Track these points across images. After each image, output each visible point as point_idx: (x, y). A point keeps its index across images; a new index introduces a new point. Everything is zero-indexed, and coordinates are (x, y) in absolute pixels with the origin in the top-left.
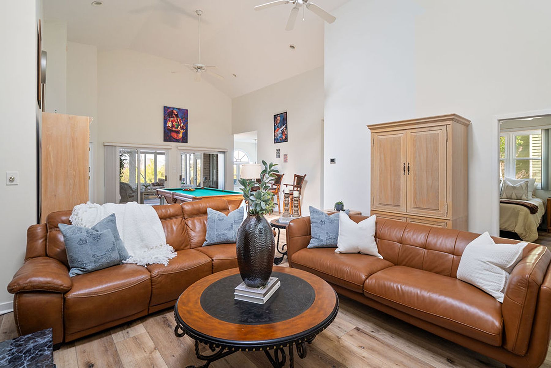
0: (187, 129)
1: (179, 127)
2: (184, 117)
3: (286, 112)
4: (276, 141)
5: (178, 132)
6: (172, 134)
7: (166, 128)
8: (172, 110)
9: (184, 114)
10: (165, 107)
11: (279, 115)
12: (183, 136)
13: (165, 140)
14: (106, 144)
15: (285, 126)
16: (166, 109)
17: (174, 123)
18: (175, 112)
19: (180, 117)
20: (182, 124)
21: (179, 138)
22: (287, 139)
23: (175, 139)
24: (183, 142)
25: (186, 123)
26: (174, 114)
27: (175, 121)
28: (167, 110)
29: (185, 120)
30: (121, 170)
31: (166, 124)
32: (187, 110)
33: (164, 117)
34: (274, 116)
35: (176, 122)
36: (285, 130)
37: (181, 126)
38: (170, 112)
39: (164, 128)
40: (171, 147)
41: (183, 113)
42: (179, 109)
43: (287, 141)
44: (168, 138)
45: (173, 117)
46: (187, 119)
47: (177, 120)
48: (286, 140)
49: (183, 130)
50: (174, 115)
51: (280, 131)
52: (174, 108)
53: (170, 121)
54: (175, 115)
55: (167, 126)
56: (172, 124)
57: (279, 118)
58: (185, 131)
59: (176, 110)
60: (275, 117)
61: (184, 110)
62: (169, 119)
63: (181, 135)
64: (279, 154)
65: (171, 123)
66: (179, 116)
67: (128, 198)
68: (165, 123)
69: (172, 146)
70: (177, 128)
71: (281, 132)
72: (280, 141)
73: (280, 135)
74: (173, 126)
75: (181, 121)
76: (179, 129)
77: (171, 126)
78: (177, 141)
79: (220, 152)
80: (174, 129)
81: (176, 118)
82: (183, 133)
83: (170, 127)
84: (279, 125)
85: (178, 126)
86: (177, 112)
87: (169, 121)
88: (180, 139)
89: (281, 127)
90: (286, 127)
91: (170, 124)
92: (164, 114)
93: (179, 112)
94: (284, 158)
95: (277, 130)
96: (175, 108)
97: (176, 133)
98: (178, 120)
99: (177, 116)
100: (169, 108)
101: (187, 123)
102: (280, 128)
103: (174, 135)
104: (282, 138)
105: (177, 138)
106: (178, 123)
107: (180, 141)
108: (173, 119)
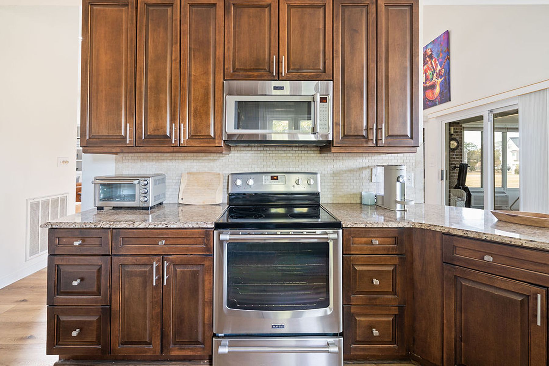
1: (435, 74)
5: (434, 86)
6: (426, 95)
9: (441, 46)
12: (441, 90)
17: (429, 73)
18: (429, 51)
21: (435, 97)
24: (441, 102)
26: (428, 56)
37: (438, 71)
41: (438, 46)
42: (434, 42)
45: (427, 63)
49: (441, 78)
50: (427, 59)
52: (427, 46)
63: (437, 90)
70: (432, 79)
75: (437, 62)
76: (435, 78)
80: (428, 84)
81: (430, 62)
85: (433, 75)
86: (431, 50)
93: (432, 48)
98: (433, 64)
99: (431, 57)
103: (429, 95)
105: (432, 98)
106: (432, 70)
107: (437, 102)
108: (426, 67)
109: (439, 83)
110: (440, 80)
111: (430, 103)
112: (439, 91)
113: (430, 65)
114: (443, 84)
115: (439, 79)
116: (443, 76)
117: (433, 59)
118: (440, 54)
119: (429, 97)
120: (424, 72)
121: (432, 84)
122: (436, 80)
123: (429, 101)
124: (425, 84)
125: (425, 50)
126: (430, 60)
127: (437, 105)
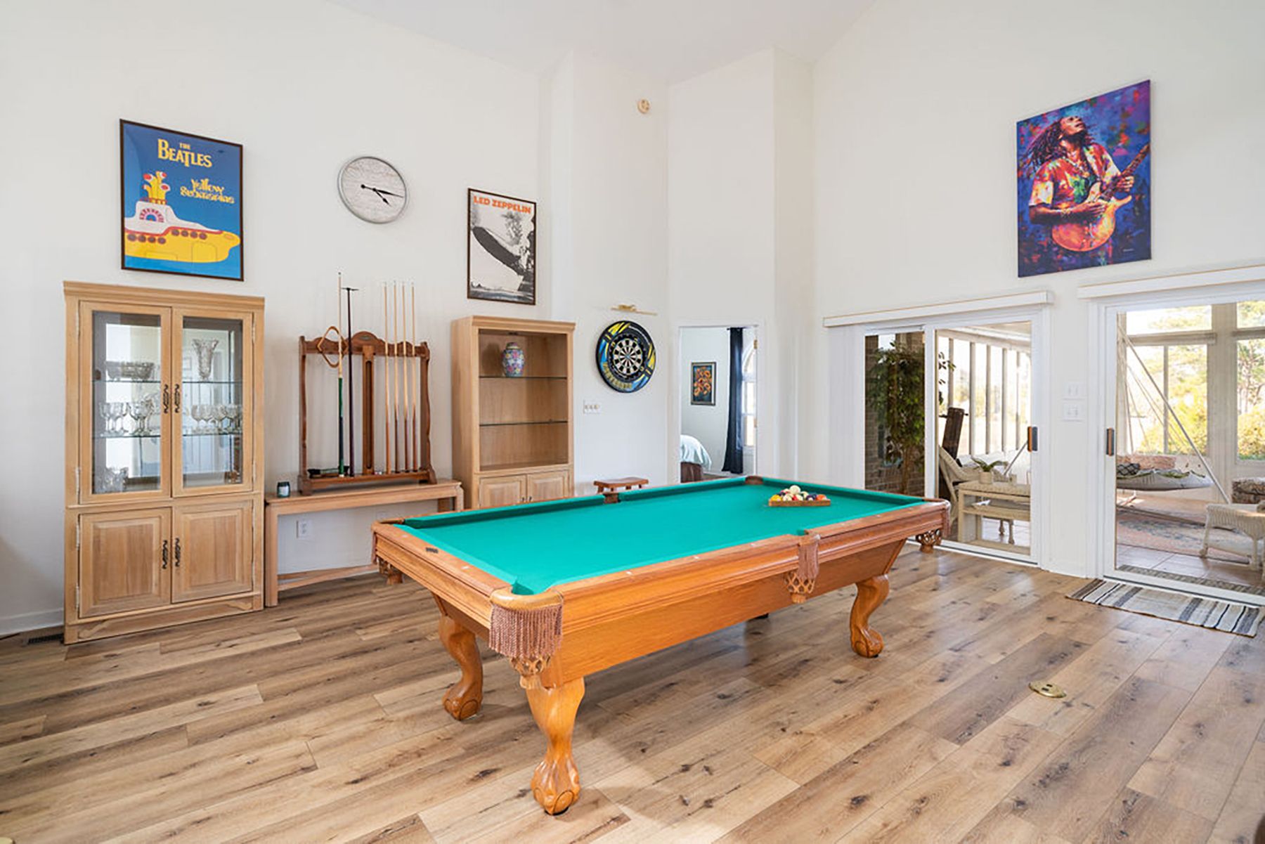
0: (1143, 187)
1: (1096, 187)
2: (1127, 130)
5: (1089, 217)
6: (1056, 236)
7: (1026, 218)
8: (1057, 124)
9: (1127, 116)
10: (1022, 125)
12: (1116, 230)
14: (827, 323)
16: (1029, 128)
17: (1069, 180)
18: (1073, 124)
19: (1097, 139)
20: (1113, 170)
21: (1095, 244)
23: (1075, 254)
25: (1137, 157)
26: (1067, 138)
27: (1070, 168)
28: (1031, 135)
29: (1135, 142)
31: (1029, 196)
32: (1147, 85)
35: (1075, 173)
37: (1108, 180)
38: (1043, 136)
39: (1021, 215)
42: (1092, 102)
45: (1062, 154)
46: (1146, 131)
47: (1084, 159)
49: (1119, 199)
50: (1064, 143)
52: (1062, 112)
53: (1048, 177)
54: (1072, 138)
55: (1034, 202)
56: (1056, 185)
58: (1129, 200)
59: (1073, 113)
61: (1128, 90)
63: (1105, 227)
65: (1051, 185)
66: (1094, 133)
68: (1024, 190)
69: (1051, 291)
70: (1085, 198)
74: (1060, 195)
75: (1107, 156)
76: (1094, 197)
77: (1049, 201)
80: (1064, 208)
81: (1075, 153)
82: (1117, 213)
83: (1044, 205)
85: (1087, 188)
86: (1082, 123)
87: (1042, 179)
88: (1098, 249)
91: (1043, 193)
93: (1088, 118)
96: (1068, 108)
97: (1080, 223)
98: (1090, 158)
99: (1080, 140)
100: (1039, 120)
101: (1147, 155)
103: (1069, 237)
105: (1081, 248)
106: (1086, 174)
107: (1099, 257)
108: (1059, 165)
109: (1110, 209)
110: (1114, 203)
111: (1071, 259)
112: (1112, 230)
113: (1075, 161)
114: (1126, 212)
115: (1113, 199)
116: (1128, 194)
117: (1091, 148)
118: (1118, 136)
119: (1070, 243)
120: (1051, 176)
121: (1084, 211)
122: (1101, 201)
123: (1067, 253)
124: (1052, 208)
125: (1056, 120)
126: (1075, 149)
127: (1099, 265)
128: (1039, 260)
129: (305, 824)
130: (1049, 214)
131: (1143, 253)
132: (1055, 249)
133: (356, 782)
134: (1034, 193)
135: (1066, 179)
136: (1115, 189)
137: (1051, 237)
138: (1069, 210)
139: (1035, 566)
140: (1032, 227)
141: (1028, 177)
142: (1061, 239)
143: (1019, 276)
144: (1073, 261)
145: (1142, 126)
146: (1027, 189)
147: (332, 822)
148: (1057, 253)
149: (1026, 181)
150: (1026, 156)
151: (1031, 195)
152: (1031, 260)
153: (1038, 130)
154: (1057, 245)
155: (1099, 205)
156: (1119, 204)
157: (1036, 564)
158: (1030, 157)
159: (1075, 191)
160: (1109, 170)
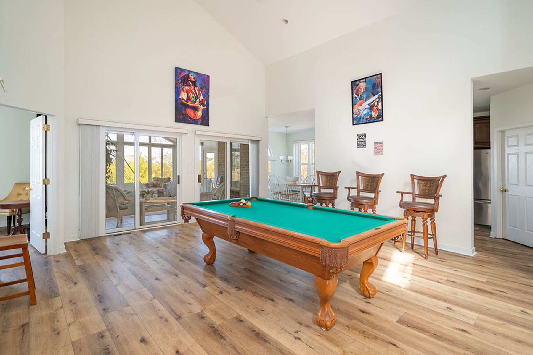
0: (208, 105)
1: (198, 100)
2: (205, 87)
3: (381, 74)
4: (357, 121)
5: (195, 109)
6: (187, 111)
7: (179, 102)
8: (188, 75)
9: (205, 83)
10: (177, 69)
11: (362, 81)
12: (202, 115)
13: (177, 120)
14: (81, 122)
15: (377, 96)
16: (178, 71)
17: (191, 95)
19: (198, 86)
20: (202, 98)
21: (198, 118)
22: (382, 116)
23: (192, 119)
24: (202, 124)
25: (207, 95)
26: (190, 81)
27: (191, 91)
28: (180, 74)
29: (206, 91)
30: (108, 167)
32: (208, 76)
33: (176, 84)
34: (352, 82)
35: (193, 93)
36: (378, 102)
37: (201, 100)
38: (184, 77)
39: (176, 100)
40: (186, 132)
41: (203, 80)
42: (197, 74)
43: (382, 120)
44: (181, 117)
45: (189, 86)
46: (208, 90)
47: (195, 90)
48: (380, 118)
49: (203, 106)
50: (190, 82)
51: (366, 105)
53: (185, 91)
54: (192, 82)
55: (180, 98)
56: (188, 95)
57: (363, 85)
58: (205, 107)
59: (192, 74)
60: (354, 83)
61: (204, 75)
62: (183, 87)
63: (200, 114)
64: (365, 141)
65: (186, 94)
66: (198, 84)
67: (119, 210)
68: (177, 93)
69: (188, 130)
70: (195, 102)
71: (368, 106)
72: (365, 121)
73: (366, 112)
74: (188, 99)
75: (200, 92)
76: (197, 103)
77: (185, 99)
78: (194, 122)
79: (252, 140)
80: (189, 103)
81: (193, 87)
82: (203, 110)
84: (365, 96)
85: (196, 100)
86: (194, 78)
87: (183, 91)
88: (198, 119)
89: (368, 98)
90: (381, 98)
91: (184, 96)
92: (176, 79)
93: (196, 78)
94: (375, 148)
95: (358, 103)
96: (191, 71)
97: (194, 110)
98: (197, 90)
99: (194, 84)
100: (183, 70)
101: (209, 96)
102: (365, 101)
103: (191, 113)
104: (371, 116)
105: (194, 118)
106: (195, 95)
107: (198, 122)
108: (188, 88)
109: (201, 108)
115: (202, 106)
116: (205, 106)
117: (197, 88)
118: (203, 87)
119: (191, 115)
120: (186, 91)
121: (195, 107)
122: (199, 105)
123: (190, 118)
124: (186, 102)
125: (188, 73)
126: (193, 86)
127: (198, 124)
128: (182, 118)
129: (427, 349)
130: (186, 104)
131: (207, 124)
132: (187, 116)
133: (394, 345)
134: (181, 94)
135: (190, 94)
136: (202, 103)
137: (186, 111)
138: (191, 105)
139: (179, 224)
140: (180, 106)
141: (179, 88)
142: (188, 113)
143: (175, 122)
144: (192, 121)
145: (208, 88)
146: (179, 92)
147: (419, 342)
148: (187, 117)
149: (179, 89)
150: (178, 80)
151: (180, 94)
152: (180, 117)
153: (182, 74)
154: (187, 115)
155: (198, 106)
156: (203, 108)
157: (180, 223)
158: (180, 81)
159: (193, 99)
160: (201, 97)
